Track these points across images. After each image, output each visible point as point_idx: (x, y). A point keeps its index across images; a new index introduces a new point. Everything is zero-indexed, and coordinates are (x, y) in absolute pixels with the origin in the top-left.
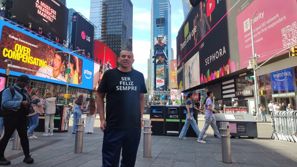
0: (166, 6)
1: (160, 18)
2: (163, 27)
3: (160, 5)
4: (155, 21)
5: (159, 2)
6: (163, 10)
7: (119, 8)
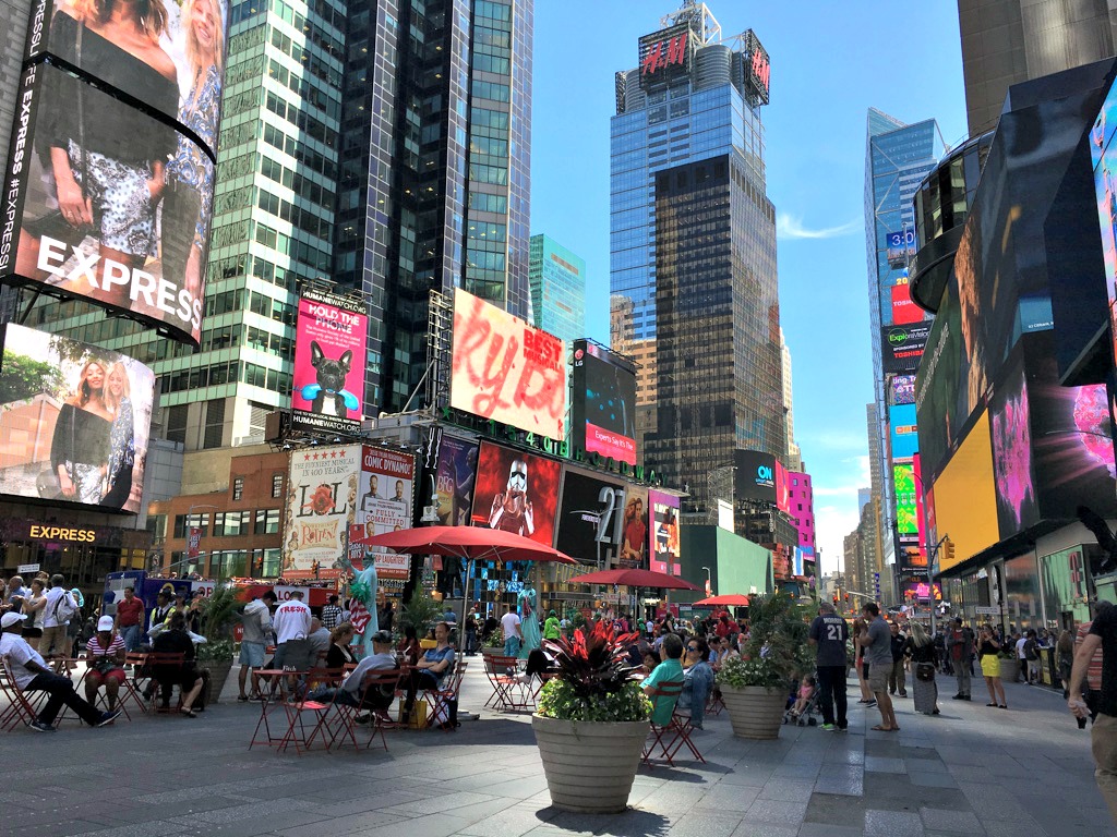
3: (902, 174)
4: (883, 244)
5: (900, 162)
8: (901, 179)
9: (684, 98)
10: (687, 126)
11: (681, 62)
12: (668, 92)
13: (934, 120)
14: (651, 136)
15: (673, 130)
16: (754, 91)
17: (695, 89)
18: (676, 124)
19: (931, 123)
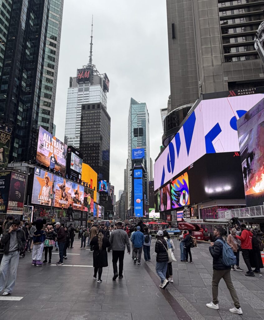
0: (144, 115)
1: (138, 128)
2: (141, 138)
4: (133, 131)
6: (141, 120)
7: (97, 123)
8: (137, 116)
9: (88, 87)
10: (88, 94)
11: (88, 78)
12: (84, 85)
13: (146, 103)
14: (79, 95)
15: (85, 94)
16: (105, 88)
17: (91, 85)
18: (85, 93)
19: (145, 104)
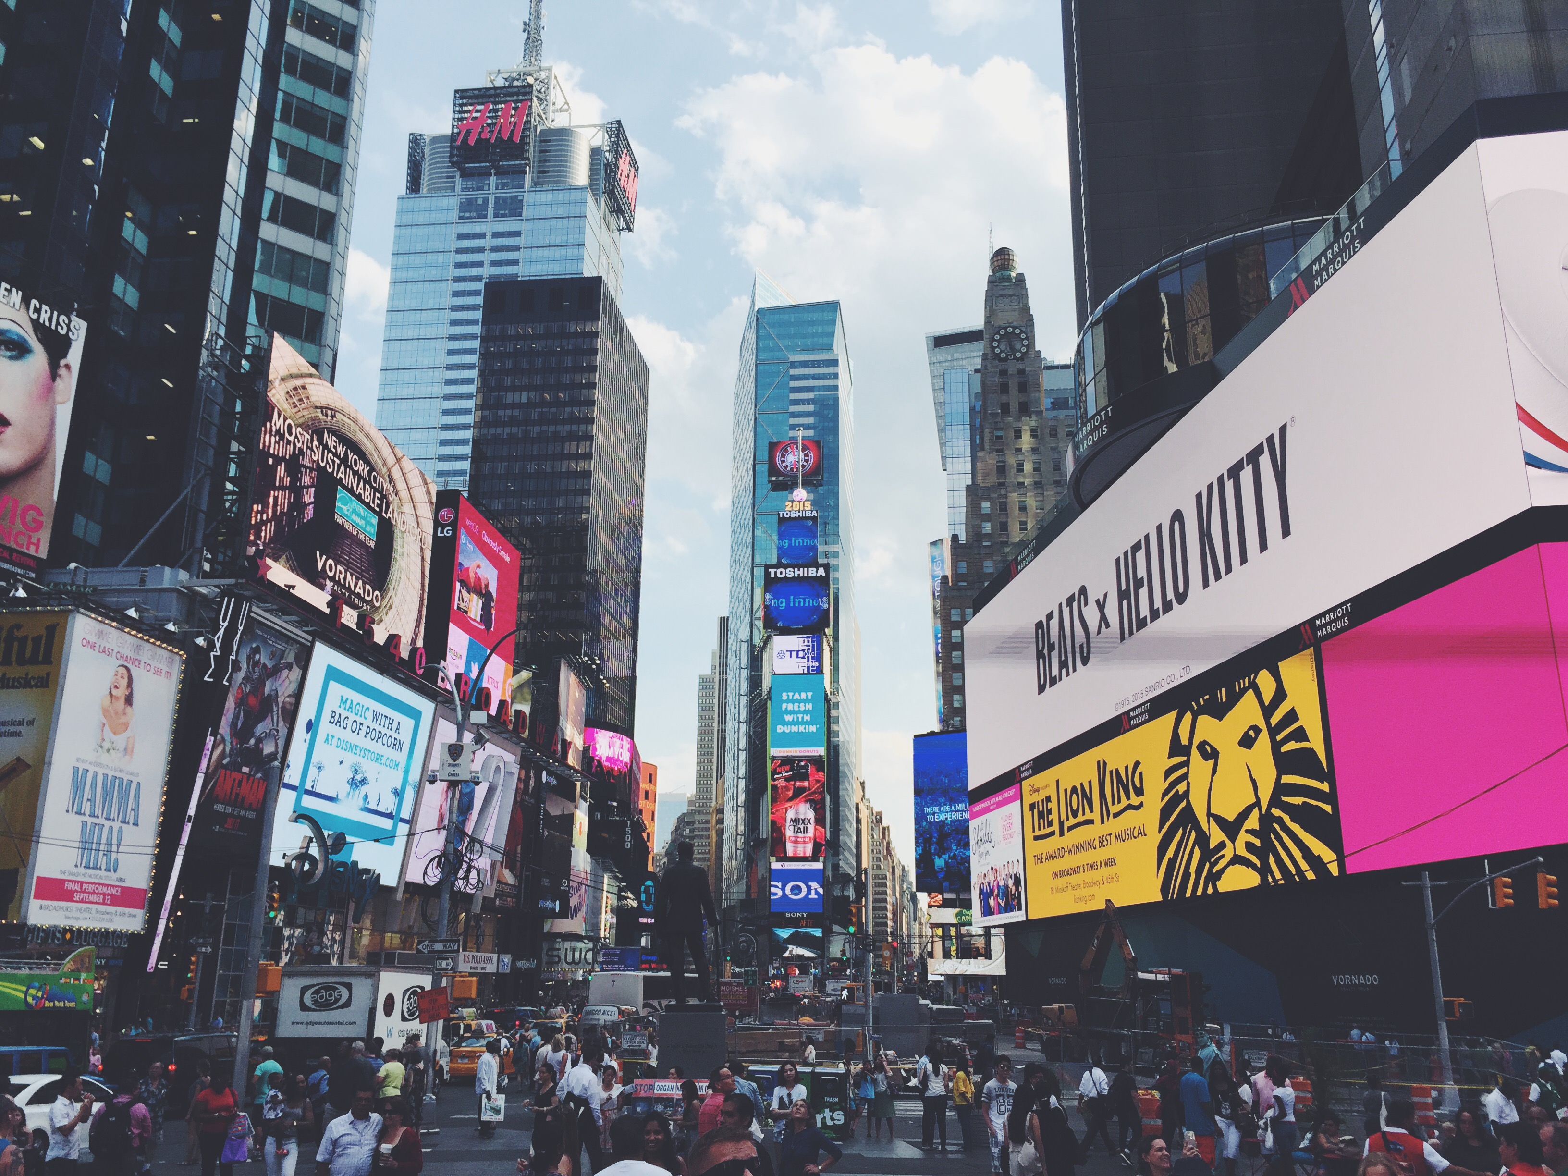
3: (793, 365)
5: (790, 350)
6: (811, 395)
9: (514, 192)
10: (517, 234)
11: (517, 140)
12: (493, 179)
14: (461, 237)
15: (496, 235)
16: (617, 208)
17: (535, 183)
18: (501, 226)
19: (834, 307)
